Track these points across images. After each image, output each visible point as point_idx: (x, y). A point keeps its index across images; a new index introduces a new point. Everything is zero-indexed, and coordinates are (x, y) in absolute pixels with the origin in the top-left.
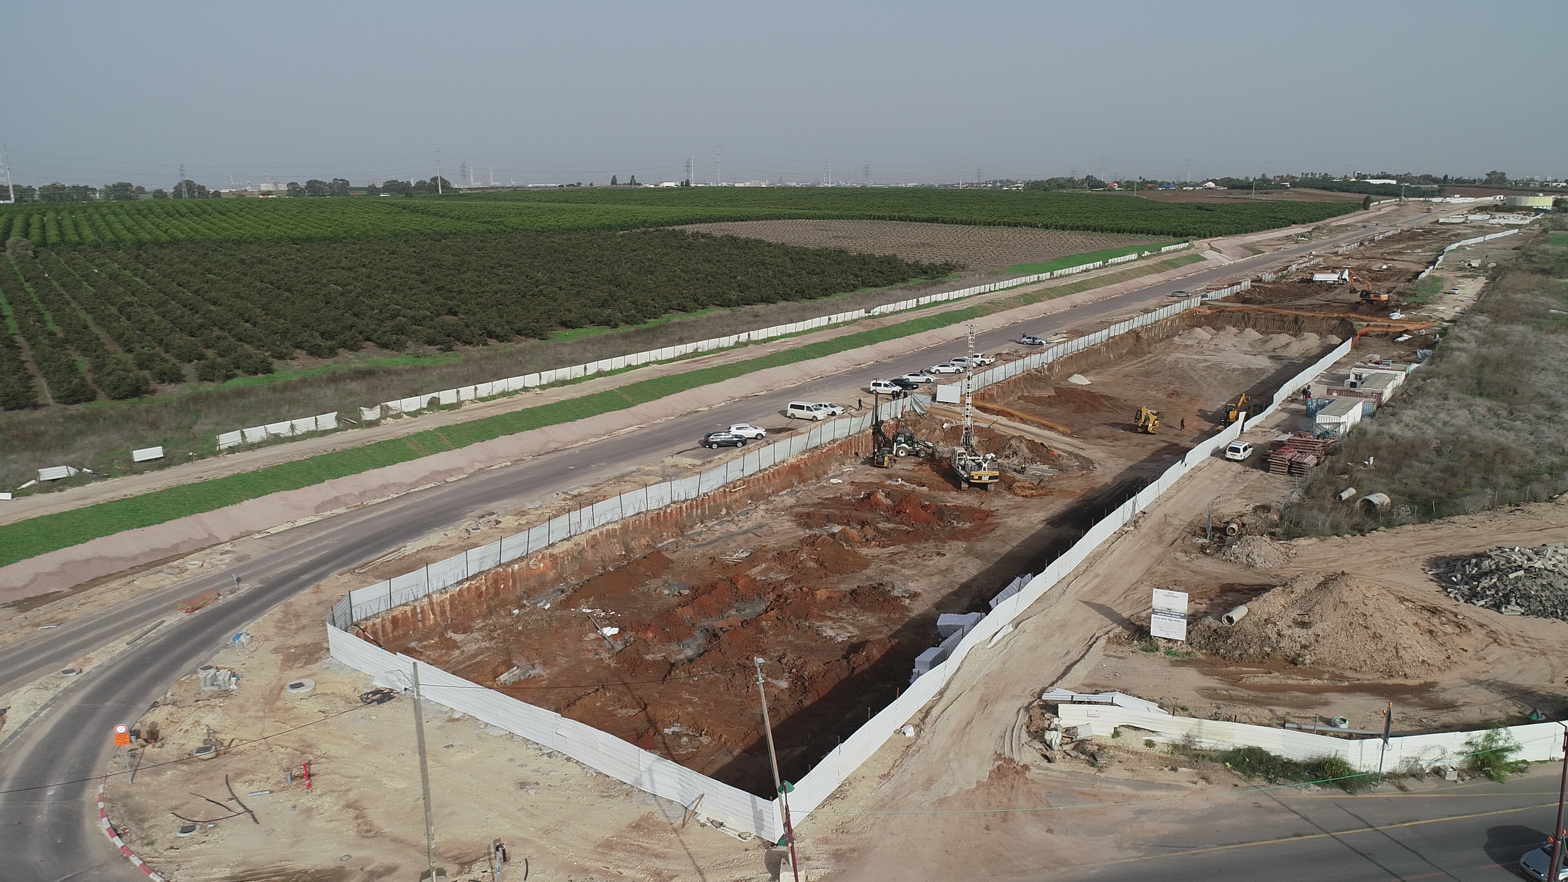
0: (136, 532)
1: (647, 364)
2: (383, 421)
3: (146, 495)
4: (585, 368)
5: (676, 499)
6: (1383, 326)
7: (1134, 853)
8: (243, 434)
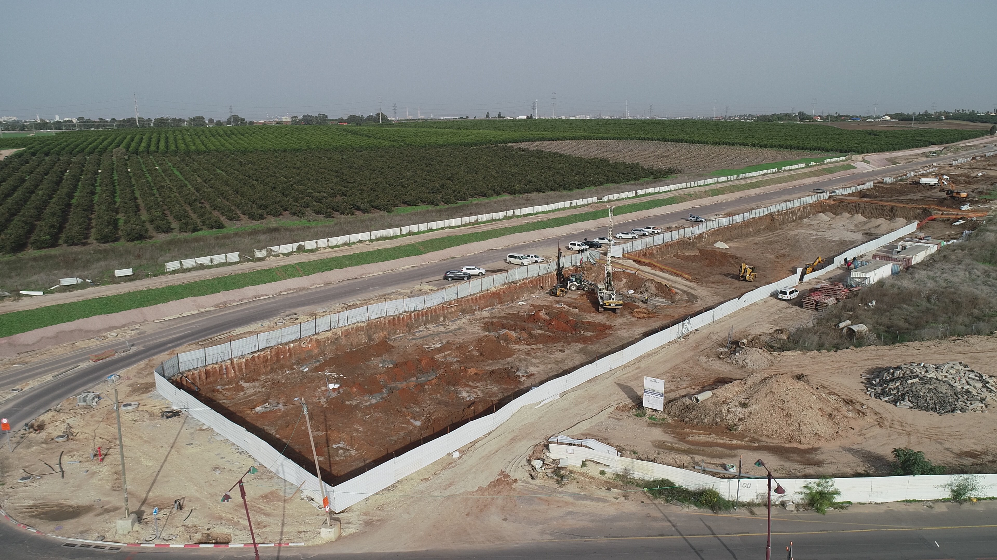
0: (103, 316)
1: (442, 228)
2: (267, 258)
3: (115, 296)
4: (401, 230)
5: (407, 310)
6: (953, 214)
7: (549, 537)
8: (181, 263)
